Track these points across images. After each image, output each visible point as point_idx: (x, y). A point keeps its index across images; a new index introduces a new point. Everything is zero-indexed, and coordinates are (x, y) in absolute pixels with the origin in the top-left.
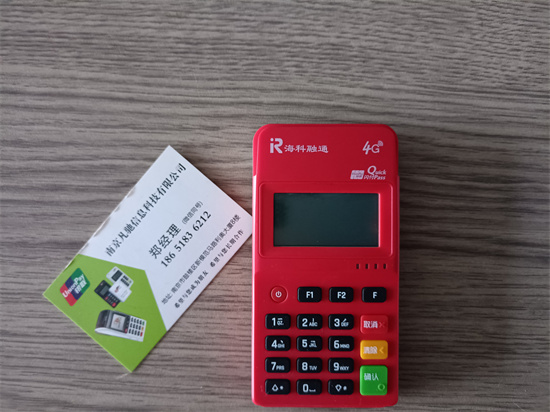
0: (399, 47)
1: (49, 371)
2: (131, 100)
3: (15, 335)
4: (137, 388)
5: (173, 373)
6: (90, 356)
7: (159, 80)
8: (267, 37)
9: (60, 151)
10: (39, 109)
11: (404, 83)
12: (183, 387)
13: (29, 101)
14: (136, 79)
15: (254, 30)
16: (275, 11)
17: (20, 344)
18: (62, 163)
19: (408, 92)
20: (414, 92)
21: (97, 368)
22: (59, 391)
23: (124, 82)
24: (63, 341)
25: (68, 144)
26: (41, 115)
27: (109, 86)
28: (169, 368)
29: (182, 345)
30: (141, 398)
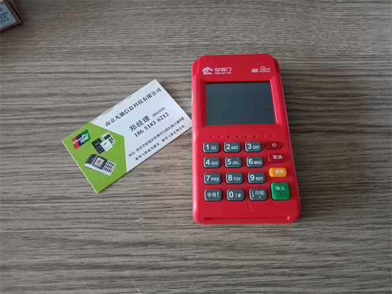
0: (281, 42)
1: (90, 221)
2: (147, 72)
3: (70, 198)
4: (149, 228)
5: (173, 215)
6: (118, 208)
7: (161, 63)
8: (214, 43)
9: (106, 97)
10: (97, 79)
11: (287, 57)
12: (180, 225)
13: (92, 76)
14: (149, 63)
15: (208, 40)
16: (217, 32)
17: (73, 204)
18: (108, 103)
19: (290, 60)
20: (293, 60)
21: (122, 216)
22: (95, 233)
23: (143, 65)
24: (101, 200)
25: (112, 93)
26: (98, 82)
27: (135, 67)
28: (170, 212)
29: (178, 197)
30: (151, 234)
